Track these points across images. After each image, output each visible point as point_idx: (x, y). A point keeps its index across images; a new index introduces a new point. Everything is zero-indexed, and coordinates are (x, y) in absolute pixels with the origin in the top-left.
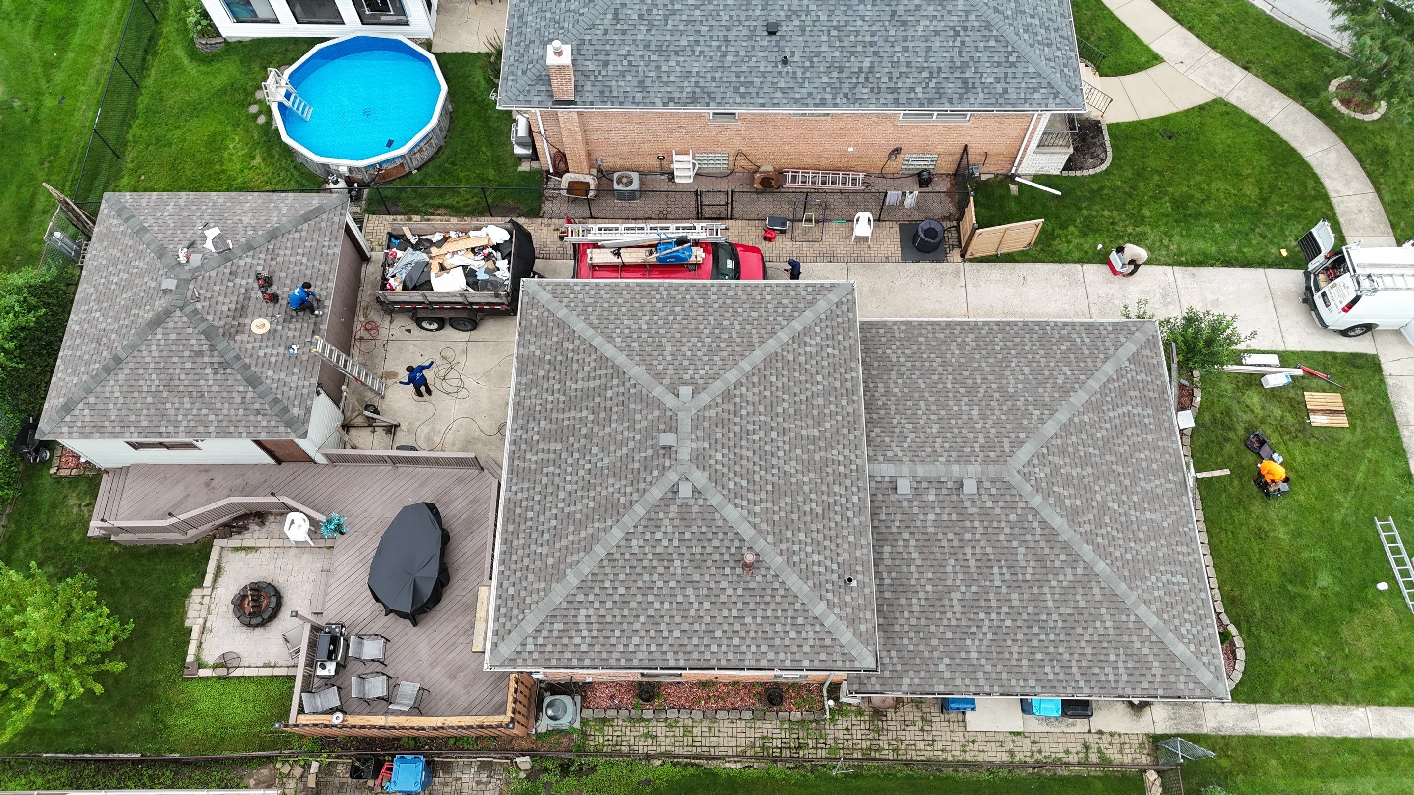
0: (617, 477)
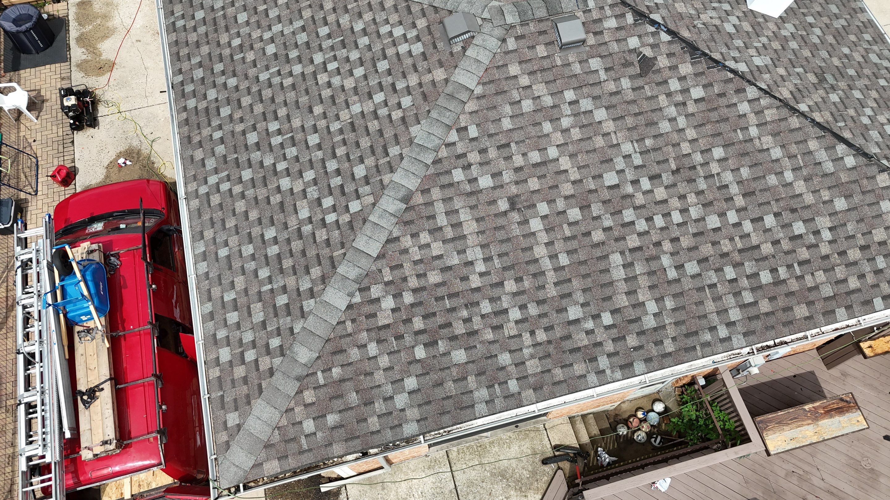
0: (655, 117)
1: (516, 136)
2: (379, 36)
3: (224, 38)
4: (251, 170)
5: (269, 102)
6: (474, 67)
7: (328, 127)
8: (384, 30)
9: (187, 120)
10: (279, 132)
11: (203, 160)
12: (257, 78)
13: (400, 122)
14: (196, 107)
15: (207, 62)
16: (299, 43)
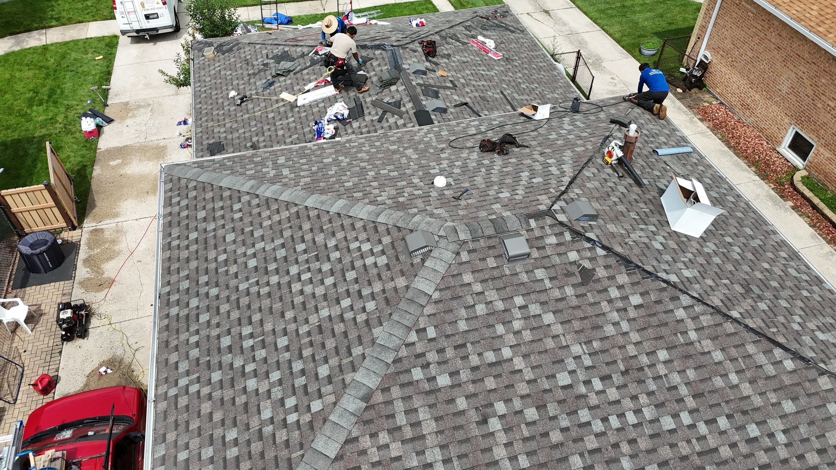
1: (472, 337)
2: (349, 250)
3: (212, 255)
4: (220, 371)
5: (245, 309)
6: (432, 276)
7: (297, 330)
8: (354, 245)
9: (167, 326)
10: (251, 336)
11: (177, 363)
12: (237, 287)
13: (364, 325)
14: (178, 315)
15: (194, 275)
16: (278, 258)
